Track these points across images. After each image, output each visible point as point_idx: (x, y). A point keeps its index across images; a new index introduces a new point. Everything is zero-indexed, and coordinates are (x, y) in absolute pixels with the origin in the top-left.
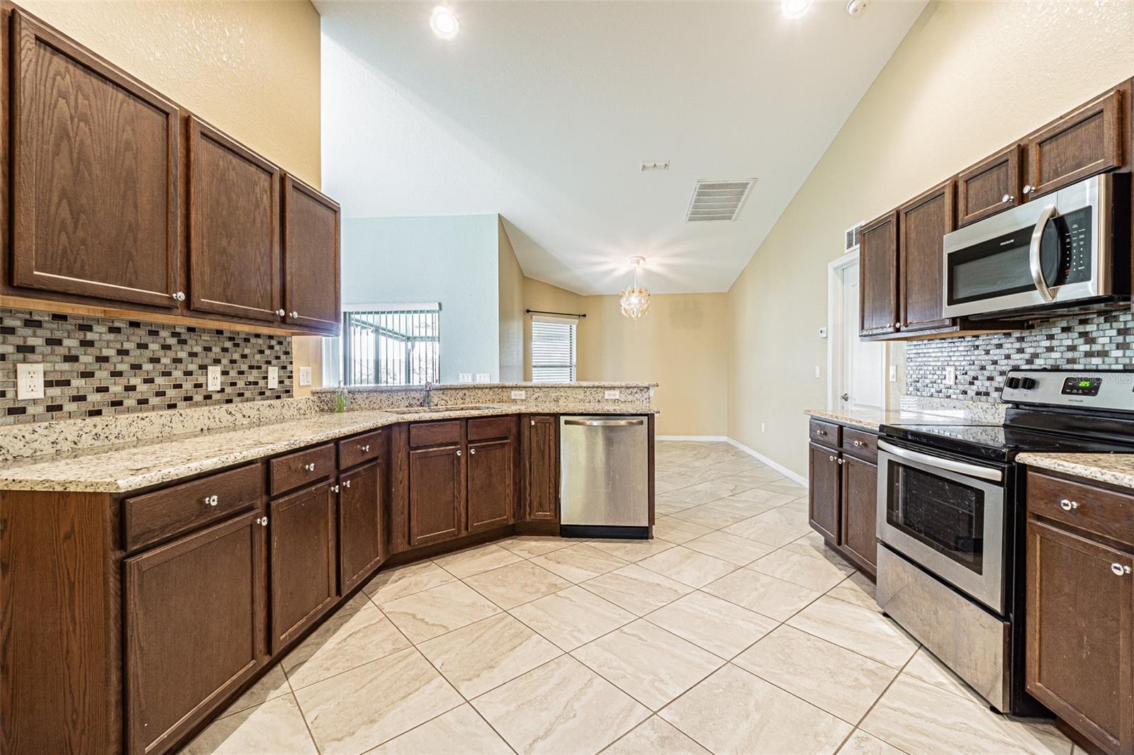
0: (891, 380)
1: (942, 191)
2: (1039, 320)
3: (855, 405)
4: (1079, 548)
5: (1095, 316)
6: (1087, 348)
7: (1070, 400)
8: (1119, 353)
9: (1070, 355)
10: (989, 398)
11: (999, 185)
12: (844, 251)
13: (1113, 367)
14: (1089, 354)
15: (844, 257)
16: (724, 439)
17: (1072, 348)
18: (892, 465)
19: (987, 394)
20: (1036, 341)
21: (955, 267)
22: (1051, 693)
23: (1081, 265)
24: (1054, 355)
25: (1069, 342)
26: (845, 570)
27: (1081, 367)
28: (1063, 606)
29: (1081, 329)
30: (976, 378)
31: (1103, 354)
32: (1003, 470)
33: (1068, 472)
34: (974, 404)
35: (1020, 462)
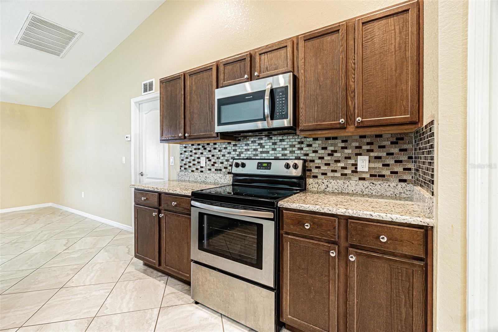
0: (171, 164)
1: (211, 67)
2: (243, 138)
3: (148, 178)
4: (310, 245)
5: (264, 137)
6: (261, 150)
7: (261, 172)
8: (273, 152)
9: (254, 153)
10: (221, 172)
11: (240, 70)
12: (142, 94)
13: (270, 158)
14: (262, 152)
15: (142, 96)
16: (50, 204)
17: (256, 150)
18: (201, 215)
19: (221, 170)
20: (242, 146)
21: (221, 106)
22: (296, 319)
23: (284, 112)
24: (249, 153)
25: (254, 147)
26: (162, 280)
27: (259, 158)
28: (301, 275)
29: (259, 142)
30: (215, 163)
31: (267, 152)
32: (274, 212)
33: (306, 210)
34: (215, 175)
35: (280, 206)
